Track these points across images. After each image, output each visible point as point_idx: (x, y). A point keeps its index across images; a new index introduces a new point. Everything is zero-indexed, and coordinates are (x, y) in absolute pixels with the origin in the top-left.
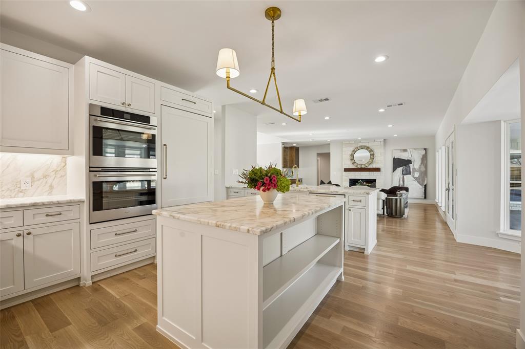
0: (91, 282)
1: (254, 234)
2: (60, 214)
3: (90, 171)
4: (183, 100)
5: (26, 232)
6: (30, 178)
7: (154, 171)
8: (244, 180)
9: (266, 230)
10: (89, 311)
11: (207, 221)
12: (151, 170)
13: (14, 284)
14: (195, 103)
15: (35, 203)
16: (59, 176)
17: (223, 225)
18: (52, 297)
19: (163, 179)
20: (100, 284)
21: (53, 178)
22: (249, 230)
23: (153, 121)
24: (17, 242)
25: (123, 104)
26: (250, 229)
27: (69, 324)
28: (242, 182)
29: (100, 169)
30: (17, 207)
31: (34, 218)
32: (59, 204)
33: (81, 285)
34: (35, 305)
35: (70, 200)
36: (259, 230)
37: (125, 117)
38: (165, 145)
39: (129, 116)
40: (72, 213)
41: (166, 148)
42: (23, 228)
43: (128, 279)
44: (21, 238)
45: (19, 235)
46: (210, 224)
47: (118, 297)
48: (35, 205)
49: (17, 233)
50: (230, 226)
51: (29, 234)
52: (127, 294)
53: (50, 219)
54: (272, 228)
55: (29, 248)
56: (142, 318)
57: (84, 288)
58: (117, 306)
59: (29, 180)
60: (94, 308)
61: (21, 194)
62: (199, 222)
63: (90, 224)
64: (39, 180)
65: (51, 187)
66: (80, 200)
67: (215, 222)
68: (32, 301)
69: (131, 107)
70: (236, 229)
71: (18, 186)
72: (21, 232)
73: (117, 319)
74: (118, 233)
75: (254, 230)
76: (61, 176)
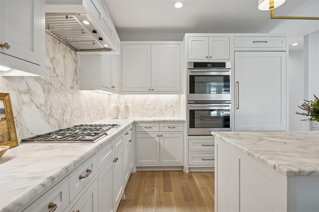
0: (188, 171)
1: (280, 172)
2: (174, 127)
3: (188, 103)
4: (254, 42)
5: (161, 135)
6: (166, 107)
7: (229, 103)
8: (306, 112)
9: (300, 172)
10: (182, 188)
11: (241, 147)
12: (226, 102)
13: (156, 160)
14: (266, 42)
15: (164, 120)
16: (177, 106)
17: (253, 154)
18: (170, 173)
19: (236, 109)
20: (193, 175)
21: (175, 107)
22: (275, 166)
23: (228, 65)
24: (157, 139)
25: (207, 58)
26: (277, 165)
27: (172, 191)
28: (303, 114)
29: (193, 102)
30: (157, 122)
31: (164, 128)
32: (173, 122)
33: (184, 171)
34: (163, 174)
35: (179, 120)
36: (286, 170)
37: (208, 66)
38: (238, 82)
39: (210, 65)
40: (179, 128)
41: (238, 84)
42: (160, 133)
43: (208, 178)
44: (159, 137)
45: (158, 136)
46: (243, 151)
47: (199, 187)
48: (164, 121)
49: (157, 135)
50: (258, 157)
51: (162, 136)
52: (204, 187)
53: (170, 130)
54: (312, 172)
55: (162, 144)
56: (208, 208)
57: (185, 173)
58: (196, 192)
59: (165, 108)
60: (185, 188)
61: (162, 115)
62: (236, 147)
63: (188, 135)
64: (169, 108)
65: (174, 112)
66: (184, 120)
67: (247, 150)
68: (163, 171)
69: (212, 58)
70: (263, 161)
71: (161, 111)
72: (159, 134)
73: (194, 201)
74: (204, 144)
75: (281, 167)
76: (179, 106)
